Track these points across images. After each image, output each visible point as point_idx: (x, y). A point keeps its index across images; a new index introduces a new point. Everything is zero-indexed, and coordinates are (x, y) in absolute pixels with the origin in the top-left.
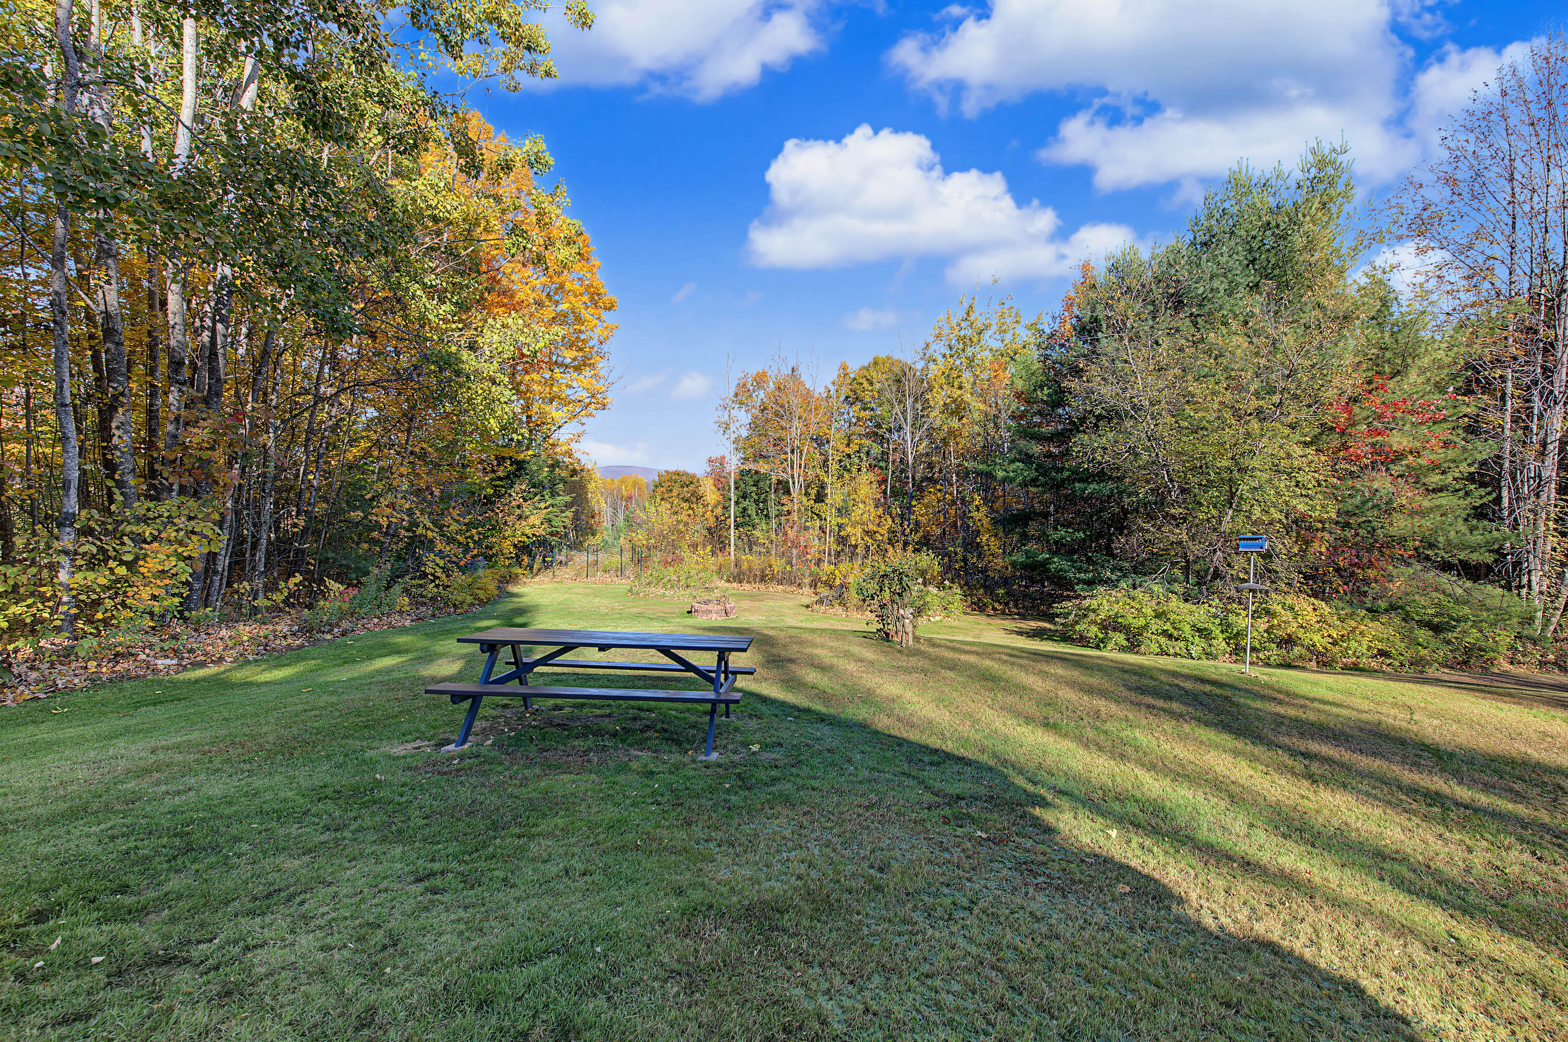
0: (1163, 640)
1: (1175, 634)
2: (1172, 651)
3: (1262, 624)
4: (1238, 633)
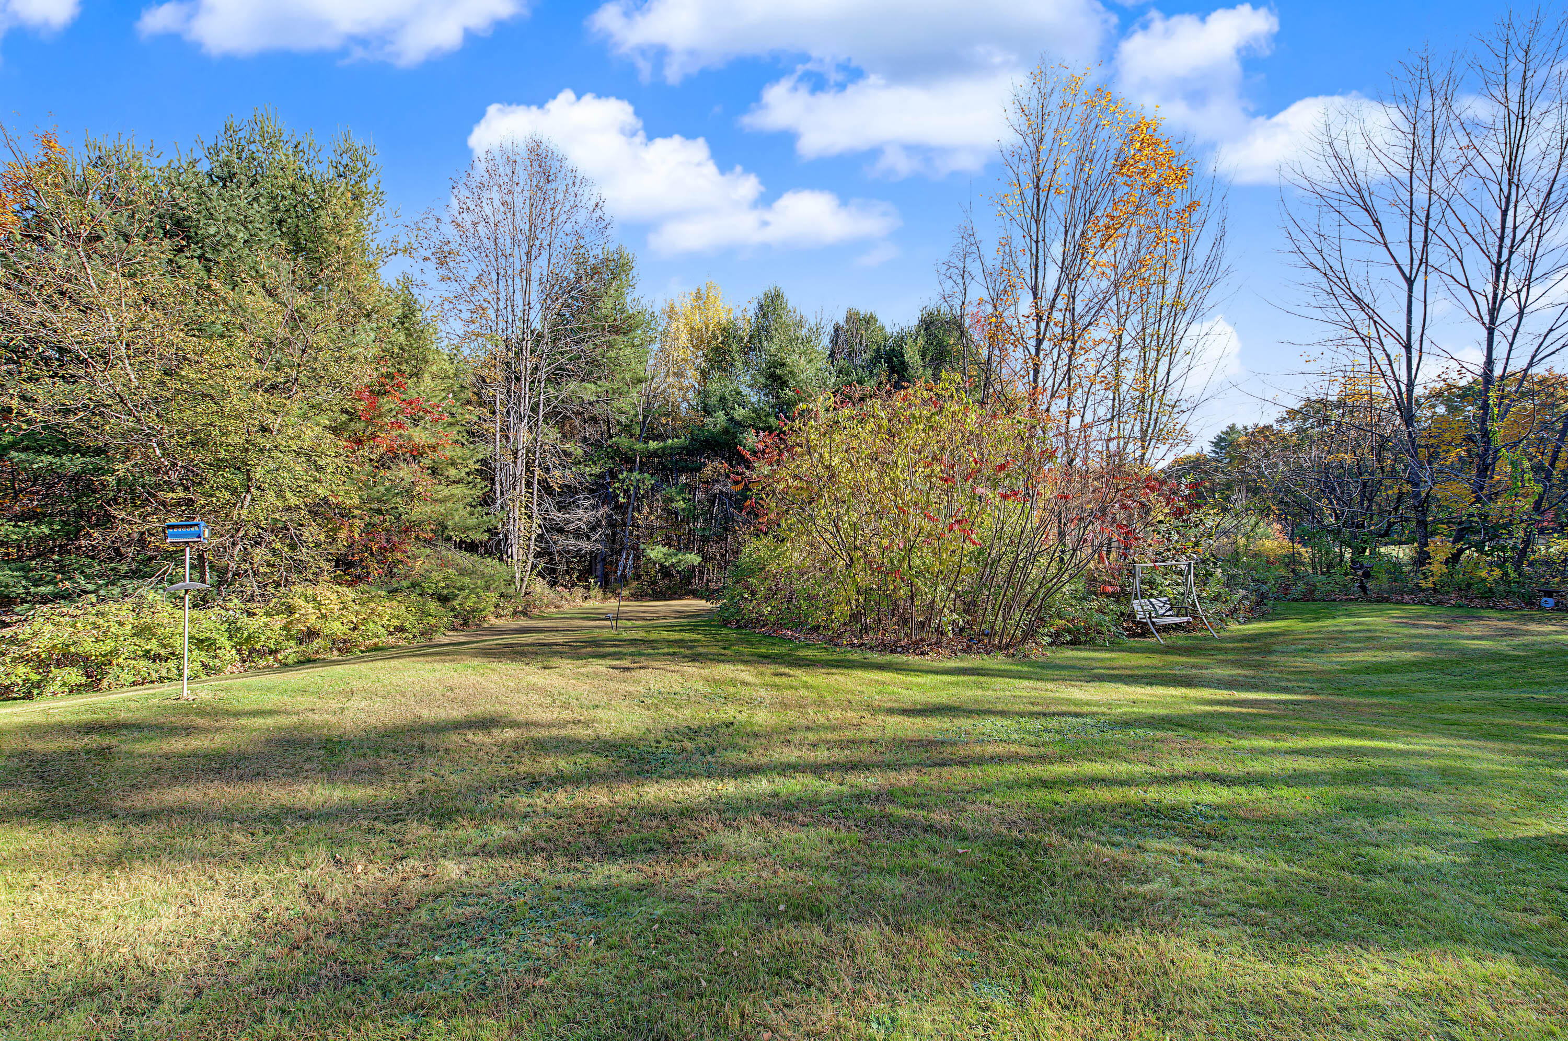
0: (142, 664)
1: (163, 652)
2: (155, 676)
3: (279, 622)
4: (249, 637)
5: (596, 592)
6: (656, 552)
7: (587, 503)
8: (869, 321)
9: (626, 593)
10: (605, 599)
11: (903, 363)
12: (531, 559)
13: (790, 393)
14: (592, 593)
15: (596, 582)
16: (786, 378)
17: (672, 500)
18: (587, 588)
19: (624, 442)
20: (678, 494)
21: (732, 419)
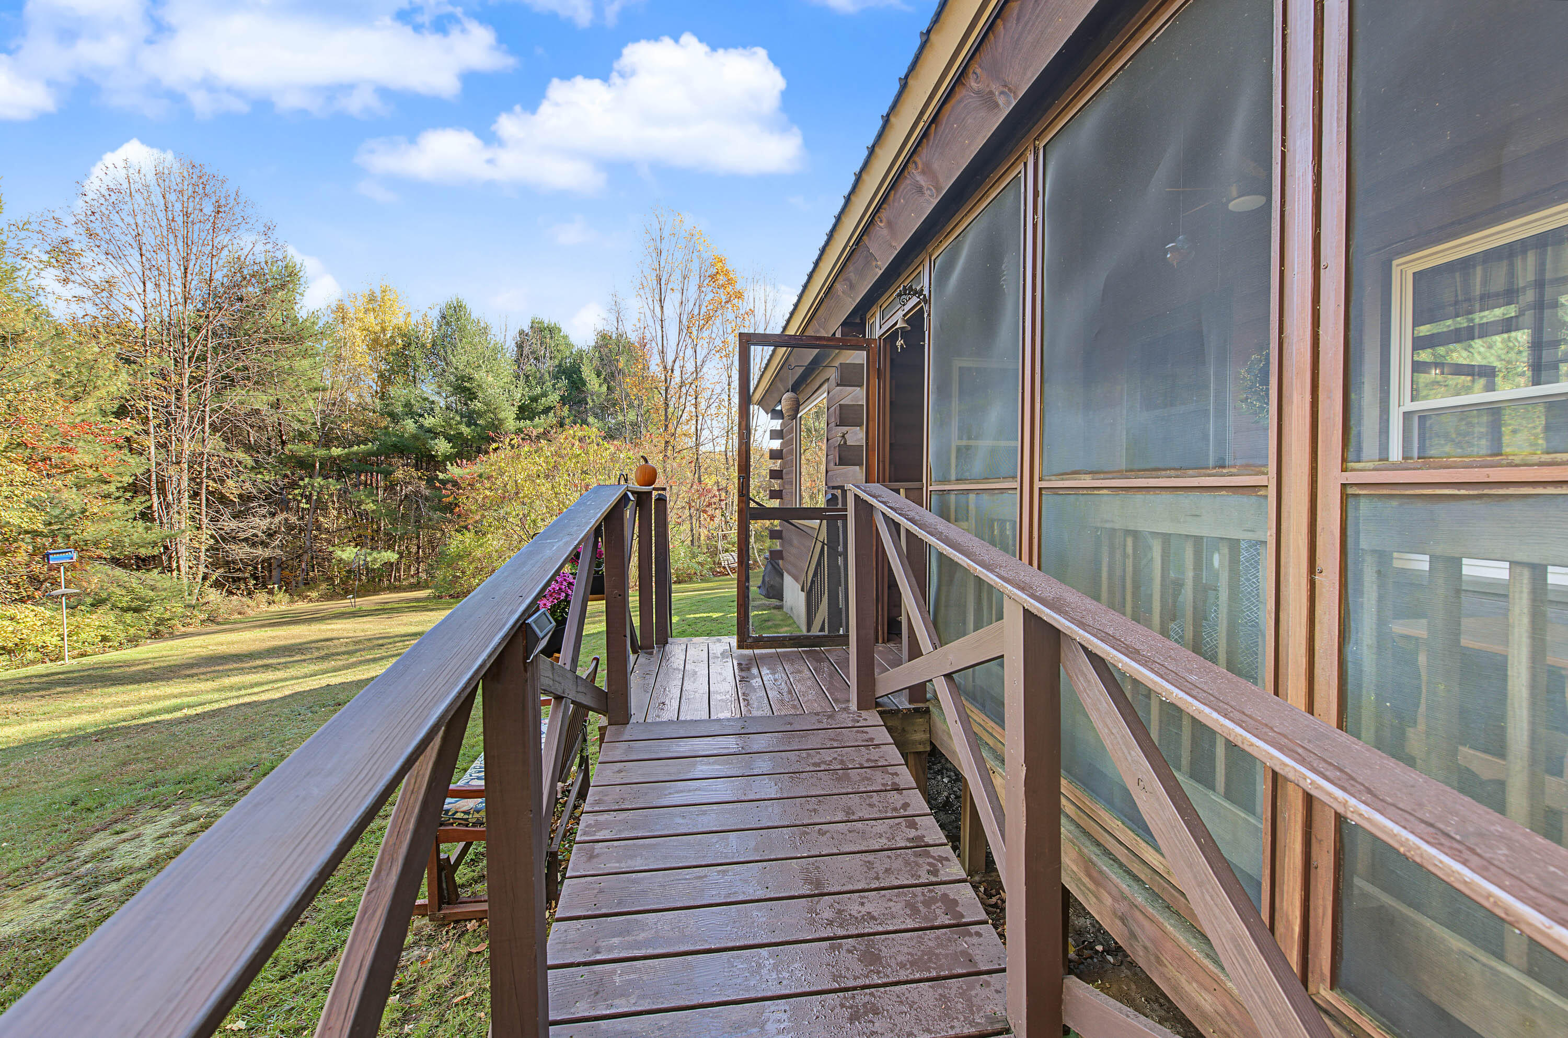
5: (281, 596)
6: (348, 553)
7: (264, 511)
8: (552, 330)
9: (314, 594)
10: (292, 602)
11: (581, 379)
12: (202, 569)
13: (479, 405)
14: (277, 599)
15: (280, 588)
16: (475, 390)
17: (360, 503)
18: (271, 592)
19: (301, 449)
20: (367, 497)
21: (422, 426)
